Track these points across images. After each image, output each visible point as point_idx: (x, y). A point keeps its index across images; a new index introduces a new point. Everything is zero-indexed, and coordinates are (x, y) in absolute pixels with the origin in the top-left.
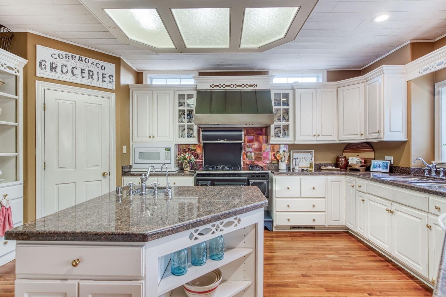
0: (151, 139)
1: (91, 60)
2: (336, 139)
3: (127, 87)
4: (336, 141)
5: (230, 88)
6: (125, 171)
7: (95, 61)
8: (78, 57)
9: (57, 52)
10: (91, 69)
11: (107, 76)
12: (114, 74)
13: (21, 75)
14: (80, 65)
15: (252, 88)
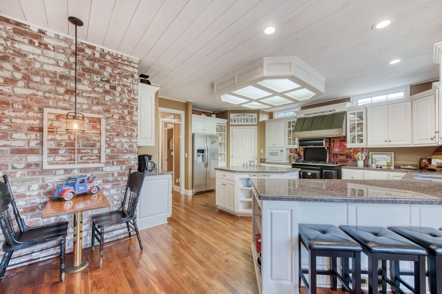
0: (274, 146)
1: (247, 114)
2: (411, 144)
3: (264, 122)
4: (411, 145)
5: (316, 114)
6: (263, 161)
7: (249, 114)
8: (243, 114)
9: (236, 114)
10: (247, 118)
11: (254, 119)
12: (256, 118)
13: (226, 125)
14: (243, 117)
15: (332, 112)
